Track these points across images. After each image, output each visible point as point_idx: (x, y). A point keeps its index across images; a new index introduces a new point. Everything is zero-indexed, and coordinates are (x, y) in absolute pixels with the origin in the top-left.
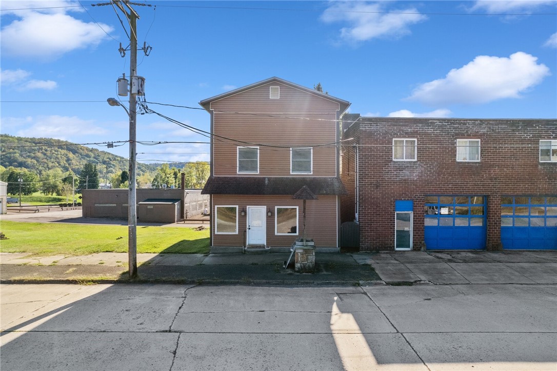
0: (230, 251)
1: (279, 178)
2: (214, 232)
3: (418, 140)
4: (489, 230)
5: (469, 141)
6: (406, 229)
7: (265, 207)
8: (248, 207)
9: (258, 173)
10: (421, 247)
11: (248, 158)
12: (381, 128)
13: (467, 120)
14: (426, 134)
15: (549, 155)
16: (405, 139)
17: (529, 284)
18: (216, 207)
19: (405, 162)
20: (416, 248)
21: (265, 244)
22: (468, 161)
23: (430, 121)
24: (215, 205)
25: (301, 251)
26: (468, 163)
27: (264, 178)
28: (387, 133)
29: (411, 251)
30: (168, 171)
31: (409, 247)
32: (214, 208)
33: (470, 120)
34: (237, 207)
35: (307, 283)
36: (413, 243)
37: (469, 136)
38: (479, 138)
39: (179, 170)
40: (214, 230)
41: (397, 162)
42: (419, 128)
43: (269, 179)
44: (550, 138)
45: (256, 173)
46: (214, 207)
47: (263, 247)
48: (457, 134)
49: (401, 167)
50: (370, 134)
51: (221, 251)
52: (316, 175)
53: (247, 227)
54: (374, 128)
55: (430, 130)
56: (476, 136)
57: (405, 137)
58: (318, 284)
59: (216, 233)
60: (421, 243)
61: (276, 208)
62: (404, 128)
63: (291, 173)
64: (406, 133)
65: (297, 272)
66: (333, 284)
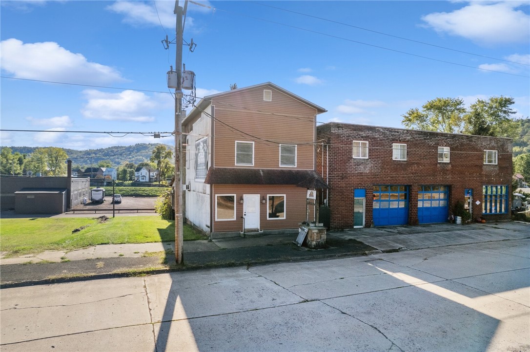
0: (230, 236)
1: (271, 170)
2: (214, 219)
3: (369, 143)
4: (411, 211)
5: (400, 145)
6: (361, 211)
7: (259, 195)
8: (244, 195)
9: (253, 165)
10: (370, 225)
11: (245, 151)
12: (345, 132)
13: (399, 130)
14: (374, 138)
15: (442, 157)
16: (361, 142)
17: (456, 245)
18: (216, 195)
19: (361, 159)
20: (367, 226)
21: (259, 228)
22: (399, 159)
23: (377, 129)
24: (215, 194)
25: (316, 231)
26: (400, 161)
27: (259, 170)
28: (349, 136)
29: (364, 228)
30: (11, 156)
31: (362, 225)
32: (214, 197)
33: (401, 130)
34: (235, 195)
35: (331, 256)
36: (366, 221)
37: (400, 142)
38: (405, 143)
39: (24, 156)
40: (214, 217)
41: (356, 159)
42: (369, 133)
43: (263, 171)
44: (443, 146)
45: (252, 165)
46: (214, 195)
47: (257, 230)
48: (393, 140)
49: (359, 163)
50: (338, 136)
51: (221, 237)
52: (299, 168)
53: (244, 213)
54: (340, 131)
55: (377, 136)
56: (404, 141)
57: (361, 140)
58: (339, 256)
59: (216, 220)
60: (370, 221)
61: (268, 196)
62: (360, 133)
63: (280, 166)
64: (362, 137)
65: (314, 248)
66: (349, 255)
